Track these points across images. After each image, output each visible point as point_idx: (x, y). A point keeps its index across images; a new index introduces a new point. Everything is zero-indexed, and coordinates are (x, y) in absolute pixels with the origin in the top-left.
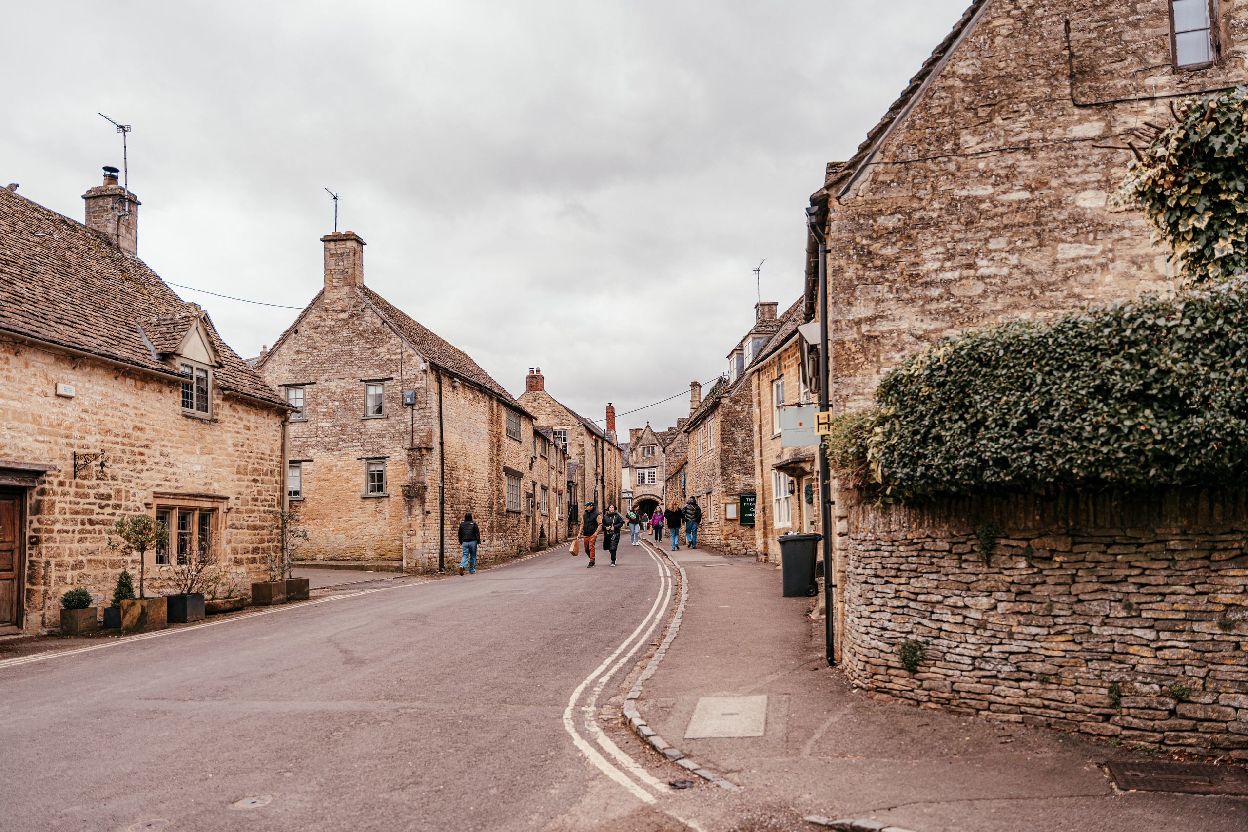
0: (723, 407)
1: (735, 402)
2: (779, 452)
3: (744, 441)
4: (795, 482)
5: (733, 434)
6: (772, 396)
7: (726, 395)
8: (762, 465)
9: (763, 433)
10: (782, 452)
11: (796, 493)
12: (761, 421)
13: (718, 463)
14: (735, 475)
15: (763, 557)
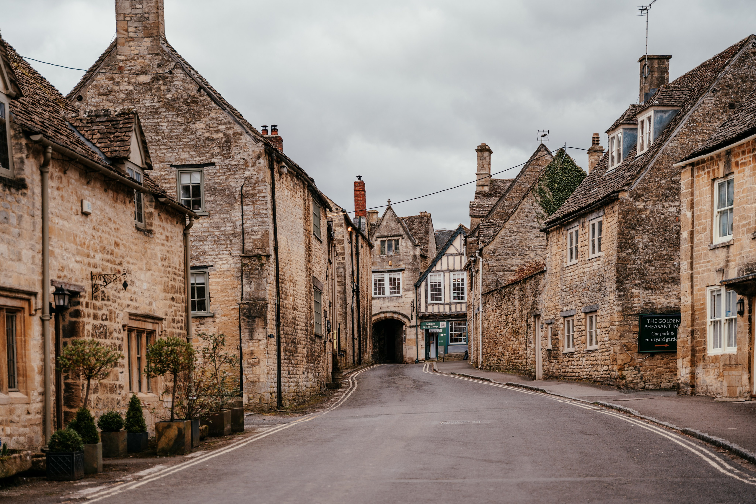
0: (621, 204)
1: (637, 197)
2: (722, 265)
3: (646, 247)
4: (746, 302)
5: (632, 238)
6: (712, 197)
7: (626, 188)
8: (692, 280)
9: (695, 241)
10: (727, 266)
11: (746, 314)
12: (693, 227)
13: (611, 274)
14: (634, 291)
15: (689, 390)
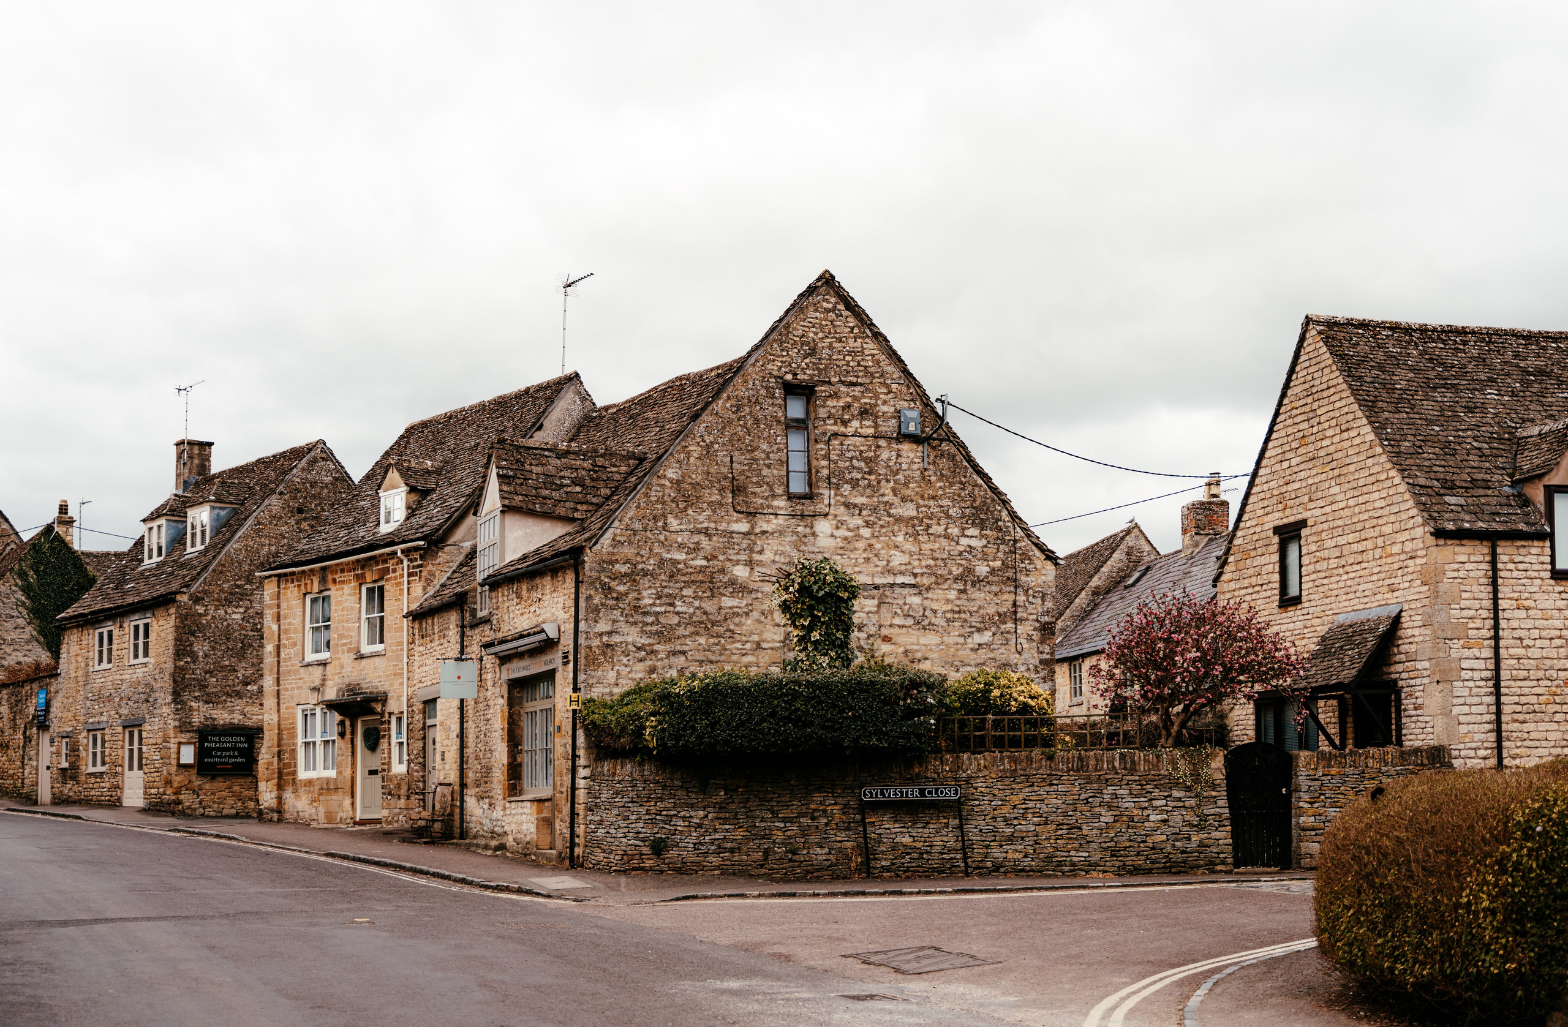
0: (179, 607)
1: (197, 600)
2: (317, 683)
3: (206, 656)
4: (348, 723)
5: (191, 645)
6: (304, 611)
7: (184, 590)
8: (278, 697)
9: (282, 655)
10: (323, 685)
11: (348, 736)
12: (279, 641)
13: (167, 683)
14: (193, 704)
15: (276, 816)
